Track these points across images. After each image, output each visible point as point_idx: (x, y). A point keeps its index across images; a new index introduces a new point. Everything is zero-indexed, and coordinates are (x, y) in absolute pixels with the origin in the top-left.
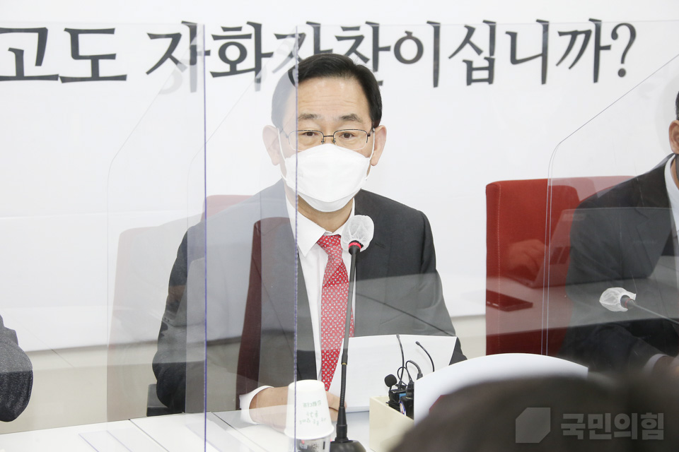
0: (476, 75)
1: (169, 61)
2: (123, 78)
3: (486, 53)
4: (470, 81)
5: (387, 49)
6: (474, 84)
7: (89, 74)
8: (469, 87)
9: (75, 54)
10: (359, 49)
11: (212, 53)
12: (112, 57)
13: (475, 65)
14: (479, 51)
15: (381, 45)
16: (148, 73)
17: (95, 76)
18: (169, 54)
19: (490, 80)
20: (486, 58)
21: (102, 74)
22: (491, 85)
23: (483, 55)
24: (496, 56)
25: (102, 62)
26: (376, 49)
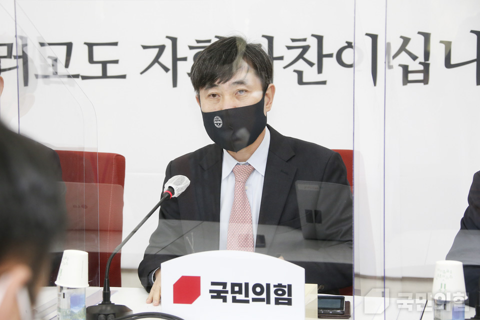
0: (411, 77)
1: (156, 65)
2: (124, 77)
3: (421, 59)
4: (406, 81)
5: (330, 56)
6: (409, 85)
7: (100, 74)
8: (405, 86)
9: (91, 60)
10: (306, 56)
11: (188, 59)
12: (116, 62)
13: (410, 69)
14: (414, 58)
15: (325, 52)
16: (142, 73)
17: (104, 75)
18: (156, 60)
19: (425, 81)
20: (420, 63)
21: (109, 74)
22: (426, 86)
23: (418, 61)
24: (430, 61)
25: (109, 66)
26: (321, 56)
